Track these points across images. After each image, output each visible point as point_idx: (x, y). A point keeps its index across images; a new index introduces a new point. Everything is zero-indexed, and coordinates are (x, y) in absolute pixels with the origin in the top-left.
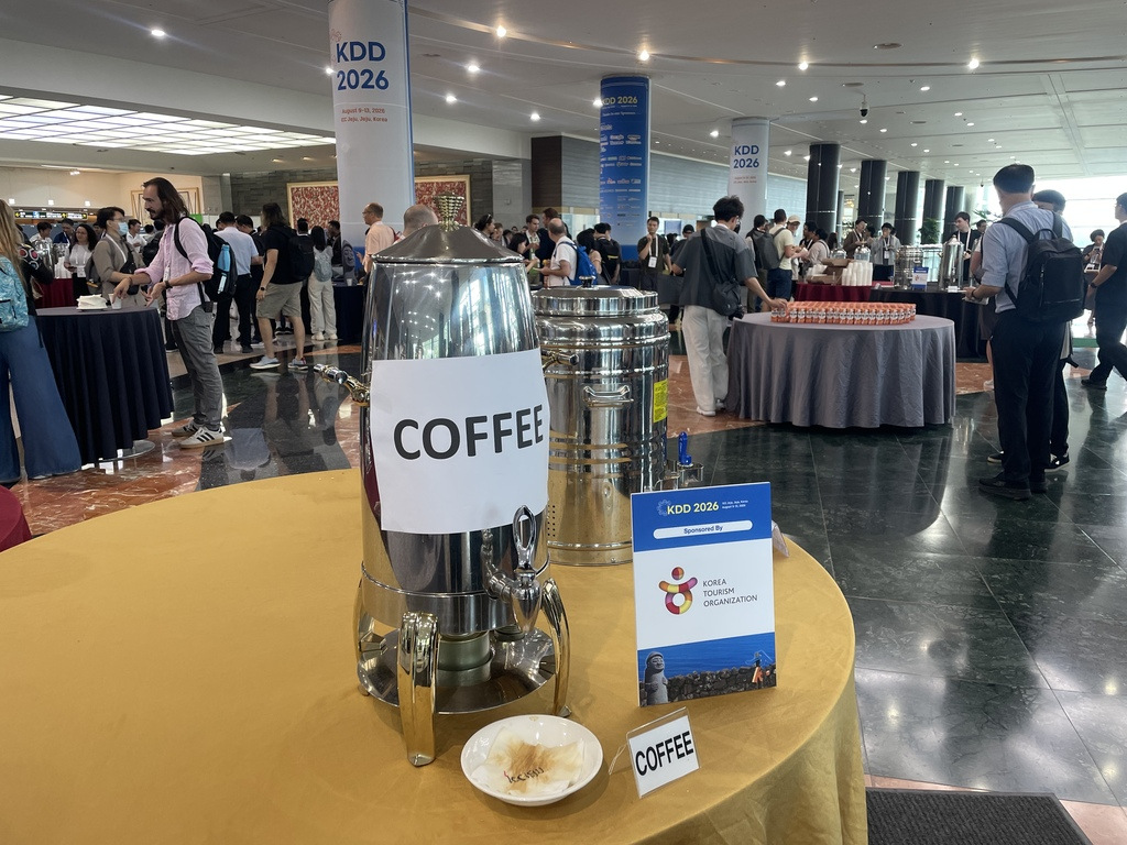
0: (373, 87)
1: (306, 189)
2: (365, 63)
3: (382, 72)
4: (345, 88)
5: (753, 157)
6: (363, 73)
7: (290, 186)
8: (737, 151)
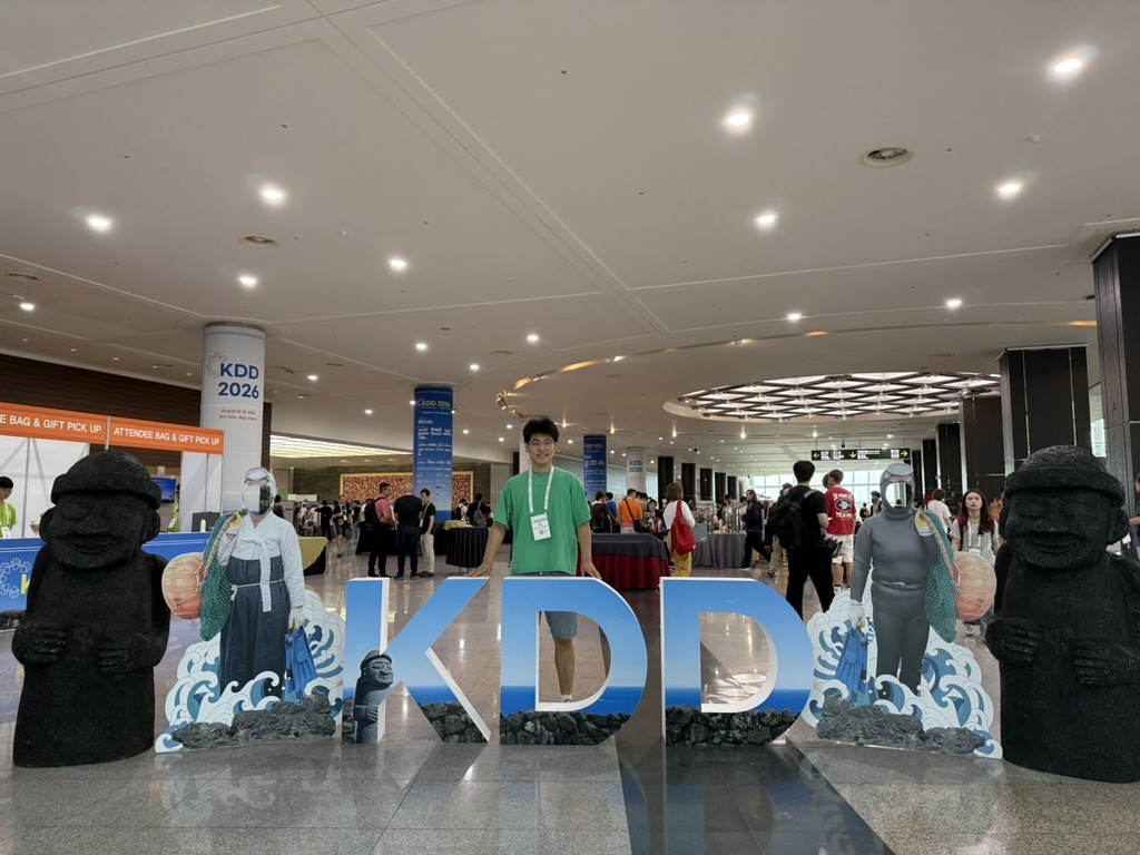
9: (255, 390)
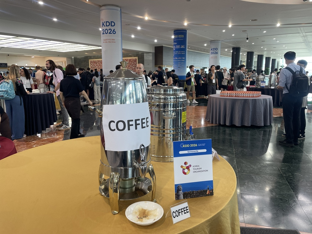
0: (112, 33)
1: (94, 61)
2: (110, 27)
3: (114, 29)
4: (104, 34)
5: (216, 51)
6: (109, 30)
7: (90, 60)
8: (212, 50)
9: (114, 31)
